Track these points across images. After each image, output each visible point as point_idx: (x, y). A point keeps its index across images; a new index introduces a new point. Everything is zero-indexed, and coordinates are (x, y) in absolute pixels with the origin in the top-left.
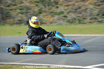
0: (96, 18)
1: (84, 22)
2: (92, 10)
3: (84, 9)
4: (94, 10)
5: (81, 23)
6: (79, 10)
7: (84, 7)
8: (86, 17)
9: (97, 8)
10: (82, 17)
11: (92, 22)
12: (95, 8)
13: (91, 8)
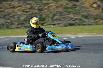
0: (23, 24)
1: (12, 27)
2: (20, 17)
3: (13, 15)
4: (22, 16)
5: (9, 28)
6: (8, 16)
7: (13, 13)
8: (14, 23)
9: (25, 15)
10: (10, 22)
11: (20, 27)
12: (23, 14)
13: (19, 15)
